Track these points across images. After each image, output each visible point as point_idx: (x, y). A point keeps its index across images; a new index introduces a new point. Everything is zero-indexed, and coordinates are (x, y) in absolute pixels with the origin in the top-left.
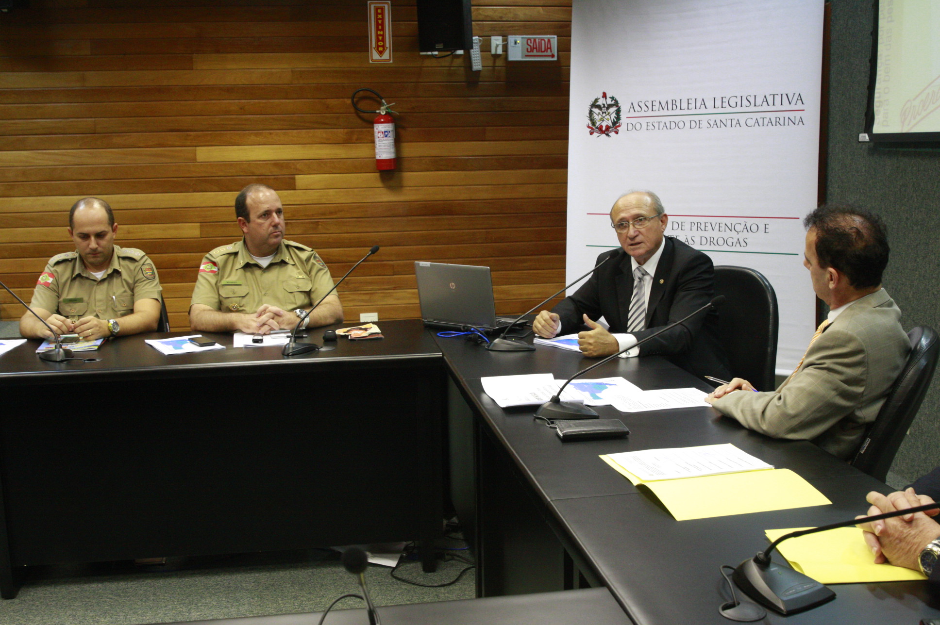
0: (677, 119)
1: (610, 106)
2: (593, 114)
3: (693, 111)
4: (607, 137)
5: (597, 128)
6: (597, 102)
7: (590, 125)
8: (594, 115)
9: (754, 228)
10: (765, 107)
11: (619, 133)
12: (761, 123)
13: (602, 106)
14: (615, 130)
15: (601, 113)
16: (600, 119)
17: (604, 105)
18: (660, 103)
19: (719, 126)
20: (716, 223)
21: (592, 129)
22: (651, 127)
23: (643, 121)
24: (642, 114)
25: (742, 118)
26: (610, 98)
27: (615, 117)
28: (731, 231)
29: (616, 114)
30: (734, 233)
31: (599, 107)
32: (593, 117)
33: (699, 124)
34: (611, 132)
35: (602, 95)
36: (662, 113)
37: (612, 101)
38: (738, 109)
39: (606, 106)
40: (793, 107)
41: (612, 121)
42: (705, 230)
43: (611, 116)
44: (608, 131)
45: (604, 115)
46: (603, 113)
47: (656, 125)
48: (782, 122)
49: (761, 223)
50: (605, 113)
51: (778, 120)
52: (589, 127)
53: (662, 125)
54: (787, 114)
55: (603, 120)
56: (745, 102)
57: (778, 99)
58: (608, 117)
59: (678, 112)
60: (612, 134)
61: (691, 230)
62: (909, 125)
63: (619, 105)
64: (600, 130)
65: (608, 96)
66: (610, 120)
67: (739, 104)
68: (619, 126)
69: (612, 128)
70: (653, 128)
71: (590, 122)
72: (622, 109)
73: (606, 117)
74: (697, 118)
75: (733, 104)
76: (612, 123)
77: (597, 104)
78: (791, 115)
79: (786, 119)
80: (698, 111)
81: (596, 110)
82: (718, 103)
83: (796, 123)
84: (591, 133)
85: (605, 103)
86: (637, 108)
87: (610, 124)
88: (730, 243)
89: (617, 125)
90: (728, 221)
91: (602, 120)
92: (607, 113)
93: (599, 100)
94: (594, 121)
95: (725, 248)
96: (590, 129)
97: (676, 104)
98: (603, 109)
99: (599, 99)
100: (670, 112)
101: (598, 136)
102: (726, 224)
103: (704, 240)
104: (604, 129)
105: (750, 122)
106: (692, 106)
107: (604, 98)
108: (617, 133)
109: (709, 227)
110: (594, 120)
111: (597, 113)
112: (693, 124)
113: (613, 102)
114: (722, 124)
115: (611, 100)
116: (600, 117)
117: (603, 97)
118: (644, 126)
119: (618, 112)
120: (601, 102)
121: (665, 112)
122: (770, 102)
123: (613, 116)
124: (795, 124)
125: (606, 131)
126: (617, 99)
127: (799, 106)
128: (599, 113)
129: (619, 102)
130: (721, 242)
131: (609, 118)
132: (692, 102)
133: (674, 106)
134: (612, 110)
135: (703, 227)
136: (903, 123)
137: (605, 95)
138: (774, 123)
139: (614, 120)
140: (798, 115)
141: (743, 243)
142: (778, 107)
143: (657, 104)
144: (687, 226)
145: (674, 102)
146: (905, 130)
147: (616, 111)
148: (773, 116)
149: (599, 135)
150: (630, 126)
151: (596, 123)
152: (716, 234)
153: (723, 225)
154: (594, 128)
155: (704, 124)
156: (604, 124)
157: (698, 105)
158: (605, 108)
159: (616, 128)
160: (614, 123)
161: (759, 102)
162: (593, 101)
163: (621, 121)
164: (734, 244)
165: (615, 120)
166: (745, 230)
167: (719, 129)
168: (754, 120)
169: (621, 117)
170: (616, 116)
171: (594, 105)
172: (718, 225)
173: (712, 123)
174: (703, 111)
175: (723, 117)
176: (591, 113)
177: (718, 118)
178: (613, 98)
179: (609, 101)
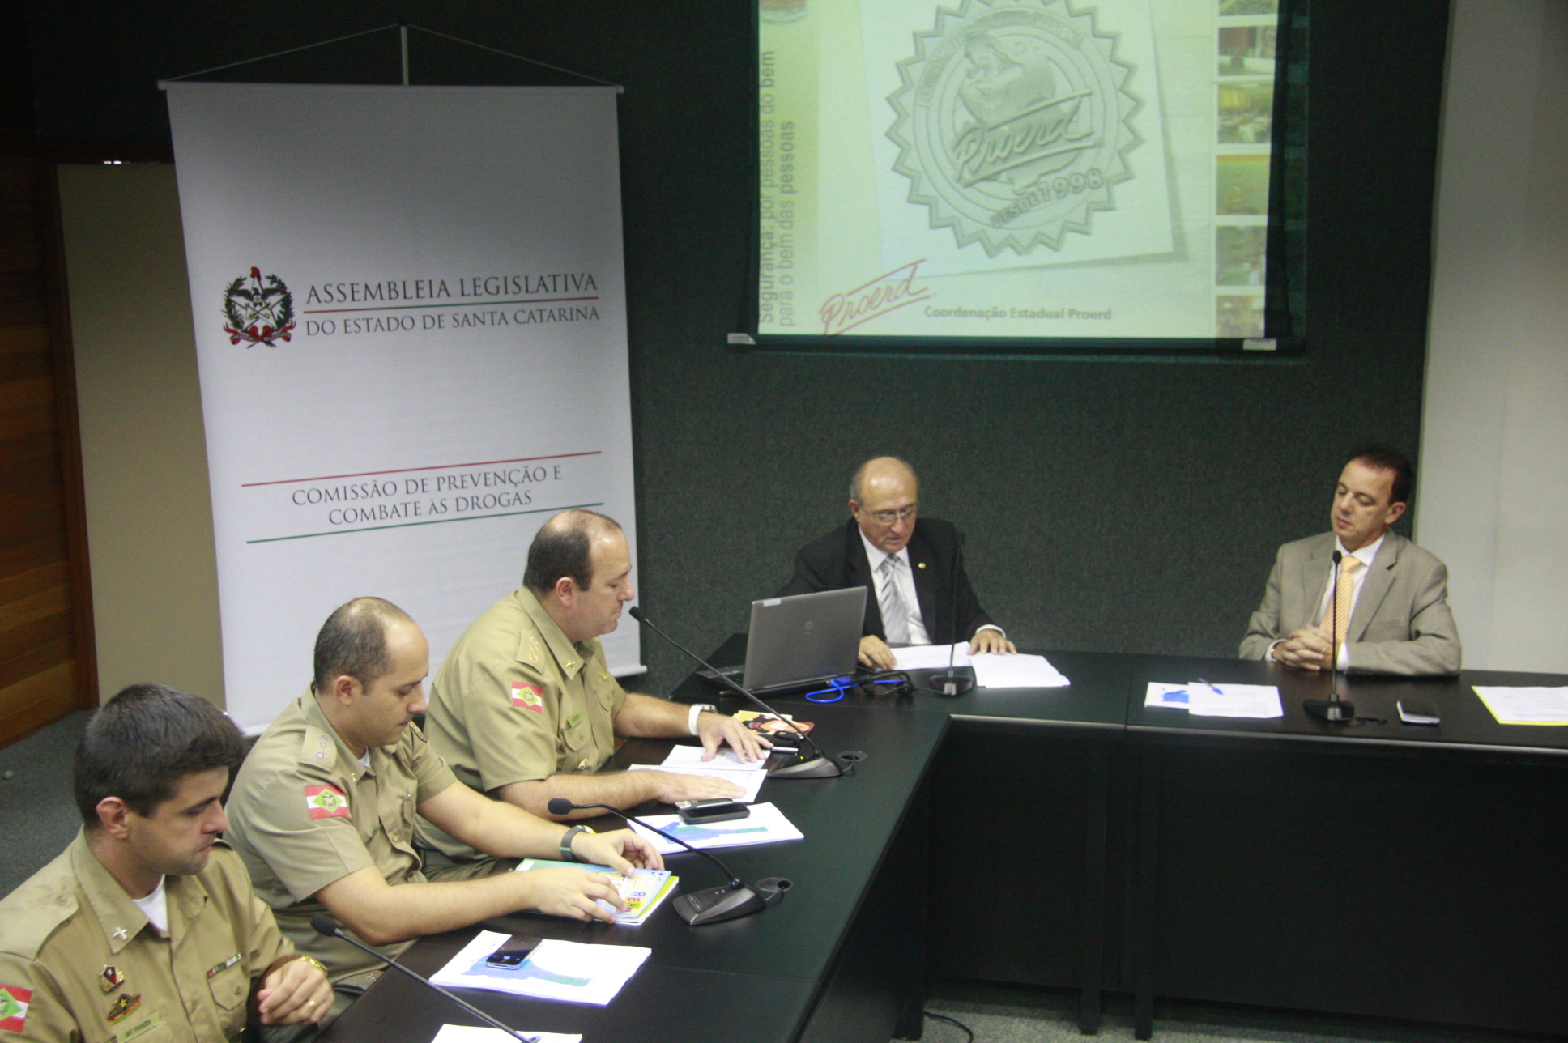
0: (399, 314)
1: (267, 293)
2: (234, 307)
3: (428, 301)
4: (269, 348)
5: (246, 331)
6: (242, 284)
7: (231, 327)
8: (238, 308)
9: (539, 474)
10: (542, 295)
11: (292, 338)
12: (538, 319)
13: (253, 292)
14: (285, 334)
15: (251, 304)
16: (251, 317)
17: (256, 290)
18: (367, 287)
19: (472, 323)
20: (480, 475)
21: (236, 333)
22: (352, 328)
23: (338, 319)
24: (335, 305)
25: (510, 311)
26: (268, 277)
27: (281, 312)
28: (504, 482)
29: (282, 306)
30: (509, 487)
31: (246, 294)
32: (236, 313)
33: (439, 322)
34: (275, 338)
35: (250, 272)
36: (370, 303)
37: (272, 283)
38: (502, 297)
39: (260, 291)
40: (582, 293)
41: (276, 318)
42: (463, 487)
43: (273, 310)
44: (270, 336)
45: (258, 308)
46: (255, 305)
47: (363, 324)
48: (568, 315)
49: (549, 465)
50: (261, 304)
51: (562, 312)
52: (228, 330)
53: (372, 324)
54: (574, 305)
55: (257, 318)
56: (511, 287)
57: (560, 282)
58: (267, 311)
59: (400, 302)
60: (279, 342)
61: (439, 489)
62: (839, 325)
63: (288, 291)
64: (253, 335)
65: (263, 275)
66: (271, 318)
67: (502, 290)
68: (291, 327)
69: (276, 330)
70: (357, 329)
71: (229, 322)
72: (295, 296)
73: (263, 312)
74: (434, 312)
75: (492, 289)
76: (277, 322)
77: (242, 288)
78: (581, 305)
79: (574, 311)
80: (435, 301)
81: (240, 300)
82: (469, 288)
83: (588, 317)
84: (235, 341)
85: (257, 285)
86: (323, 296)
87: (272, 323)
88: (504, 502)
89: (287, 325)
90: (498, 469)
91: (255, 316)
92: (264, 305)
93: (245, 282)
94: (238, 319)
95: (498, 510)
96: (231, 335)
97: (397, 289)
98: (255, 297)
99: (245, 279)
100: (387, 303)
101: (250, 347)
102: (495, 474)
103: (462, 504)
104: (260, 332)
105: (521, 317)
106: (425, 292)
107: (256, 279)
108: (287, 339)
109: (469, 482)
110: (237, 317)
111: (244, 306)
112: (429, 322)
113: (275, 285)
114: (477, 320)
115: (268, 281)
116: (250, 311)
117: (252, 276)
118: (340, 327)
119: (287, 302)
120: (249, 285)
121: (378, 303)
122: (550, 285)
123: (277, 310)
124: (586, 317)
125: (267, 336)
126: (283, 280)
127: (591, 292)
128: (248, 305)
129: (287, 285)
130: (490, 501)
131: (269, 312)
132: (425, 286)
133: (393, 294)
134: (274, 299)
135: (458, 483)
136: (827, 323)
137: (255, 273)
138: (557, 317)
139: (279, 317)
140: (590, 304)
141: (524, 499)
142: (561, 294)
143: (361, 289)
144: (432, 485)
145: (392, 286)
146: (833, 330)
147: (282, 300)
148: (555, 306)
149: (250, 343)
150: (313, 328)
151: (243, 323)
152: (481, 491)
153: (491, 476)
154: (239, 331)
155: (448, 321)
156: (260, 325)
157: (435, 291)
158: (260, 297)
159: (285, 330)
160: (281, 323)
161: (533, 286)
162: (232, 282)
163: (294, 319)
164: (512, 502)
165: (282, 317)
166: (527, 480)
167: (473, 328)
168: (528, 313)
169: (293, 311)
170: (283, 310)
171: (235, 289)
172: (482, 477)
173: (460, 319)
174: (444, 299)
175: (478, 310)
176: (230, 305)
177: (470, 311)
178: (273, 279)
179: (266, 284)
